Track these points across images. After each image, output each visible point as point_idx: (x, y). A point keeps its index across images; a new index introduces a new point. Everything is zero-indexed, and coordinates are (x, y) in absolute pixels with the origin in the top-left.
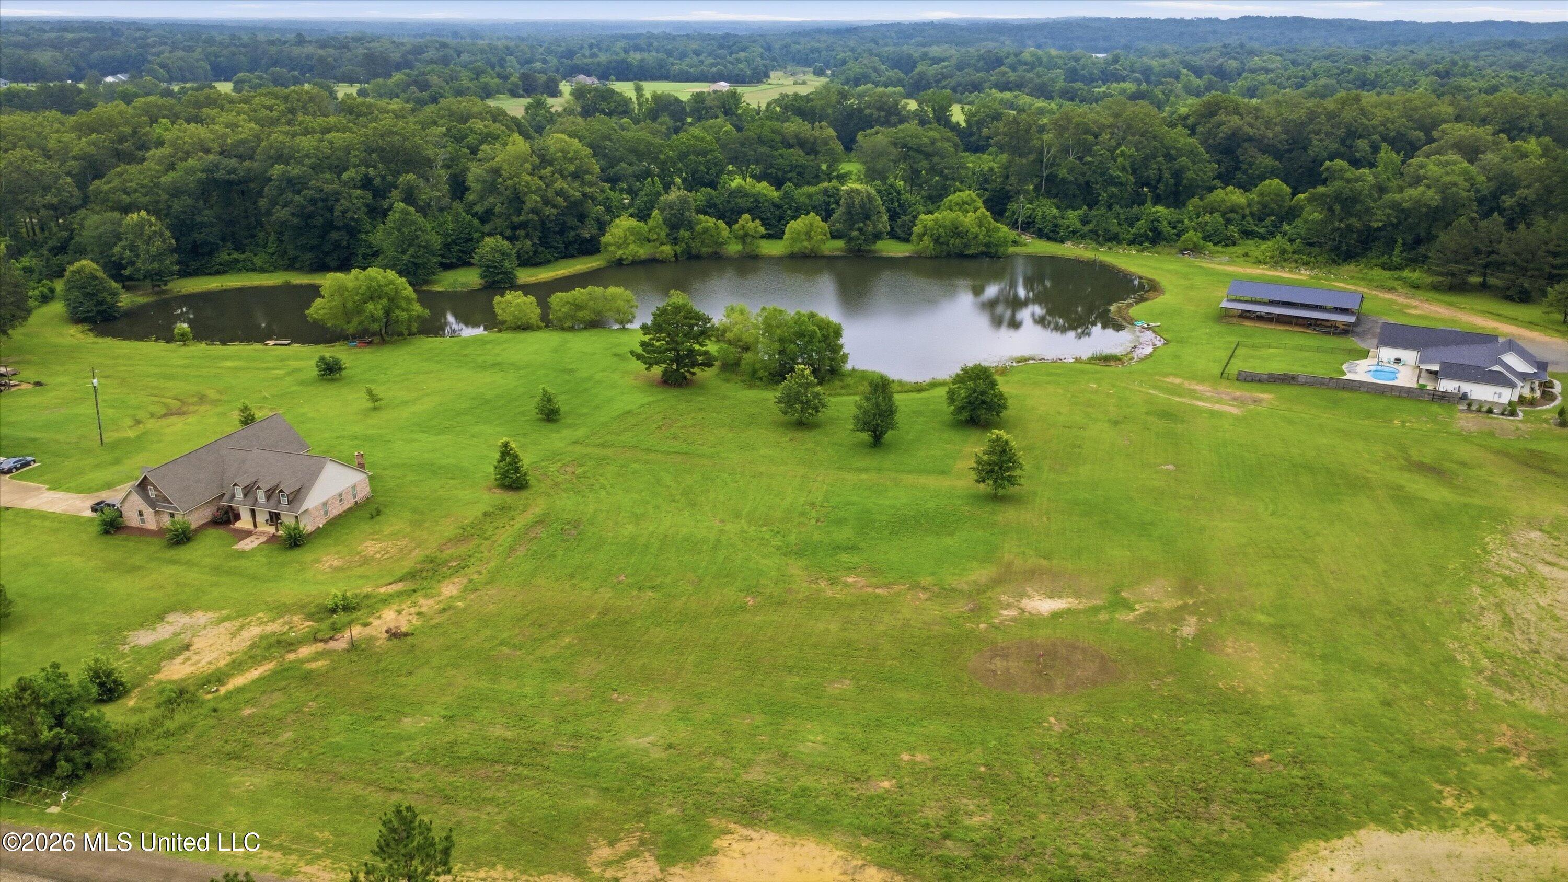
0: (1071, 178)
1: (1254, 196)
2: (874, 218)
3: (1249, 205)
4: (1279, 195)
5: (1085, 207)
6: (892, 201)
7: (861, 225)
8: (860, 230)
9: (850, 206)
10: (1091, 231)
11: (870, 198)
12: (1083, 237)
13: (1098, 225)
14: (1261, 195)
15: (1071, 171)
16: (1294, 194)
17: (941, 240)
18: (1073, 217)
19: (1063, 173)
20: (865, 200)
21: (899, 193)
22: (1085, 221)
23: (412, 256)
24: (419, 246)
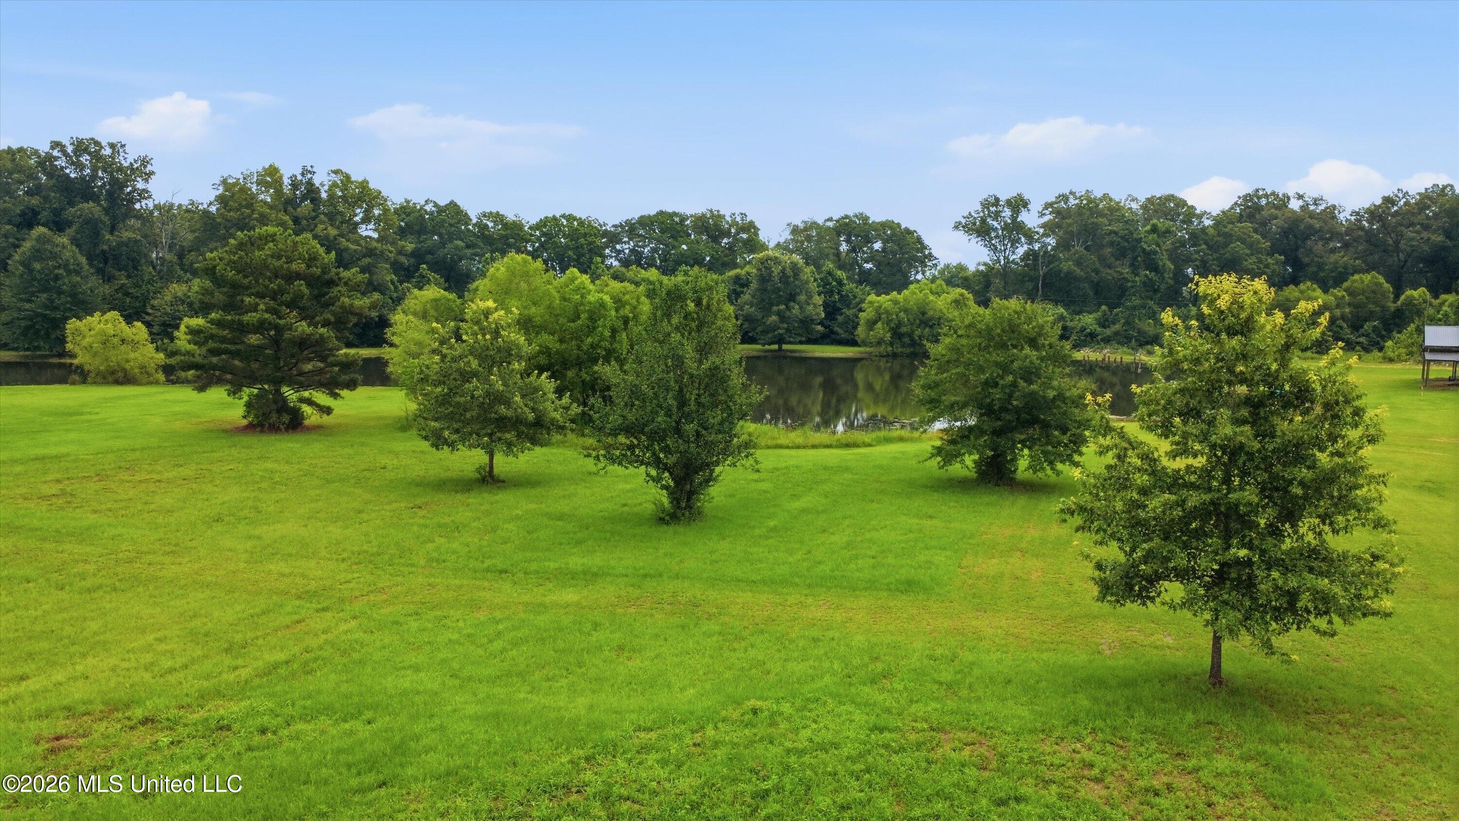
0: (1078, 271)
1: (1339, 292)
2: (802, 297)
3: (1338, 306)
4: (1375, 291)
5: (1104, 307)
6: (831, 293)
7: (783, 307)
8: (779, 313)
9: (764, 278)
10: (1116, 334)
11: (795, 269)
12: (1107, 341)
13: (1127, 323)
14: (1351, 292)
15: (1078, 263)
16: (1398, 291)
17: (904, 330)
18: (1088, 320)
19: (1067, 266)
20: (789, 272)
21: (840, 283)
22: (1104, 323)
23: (46, 307)
24: (60, 293)
